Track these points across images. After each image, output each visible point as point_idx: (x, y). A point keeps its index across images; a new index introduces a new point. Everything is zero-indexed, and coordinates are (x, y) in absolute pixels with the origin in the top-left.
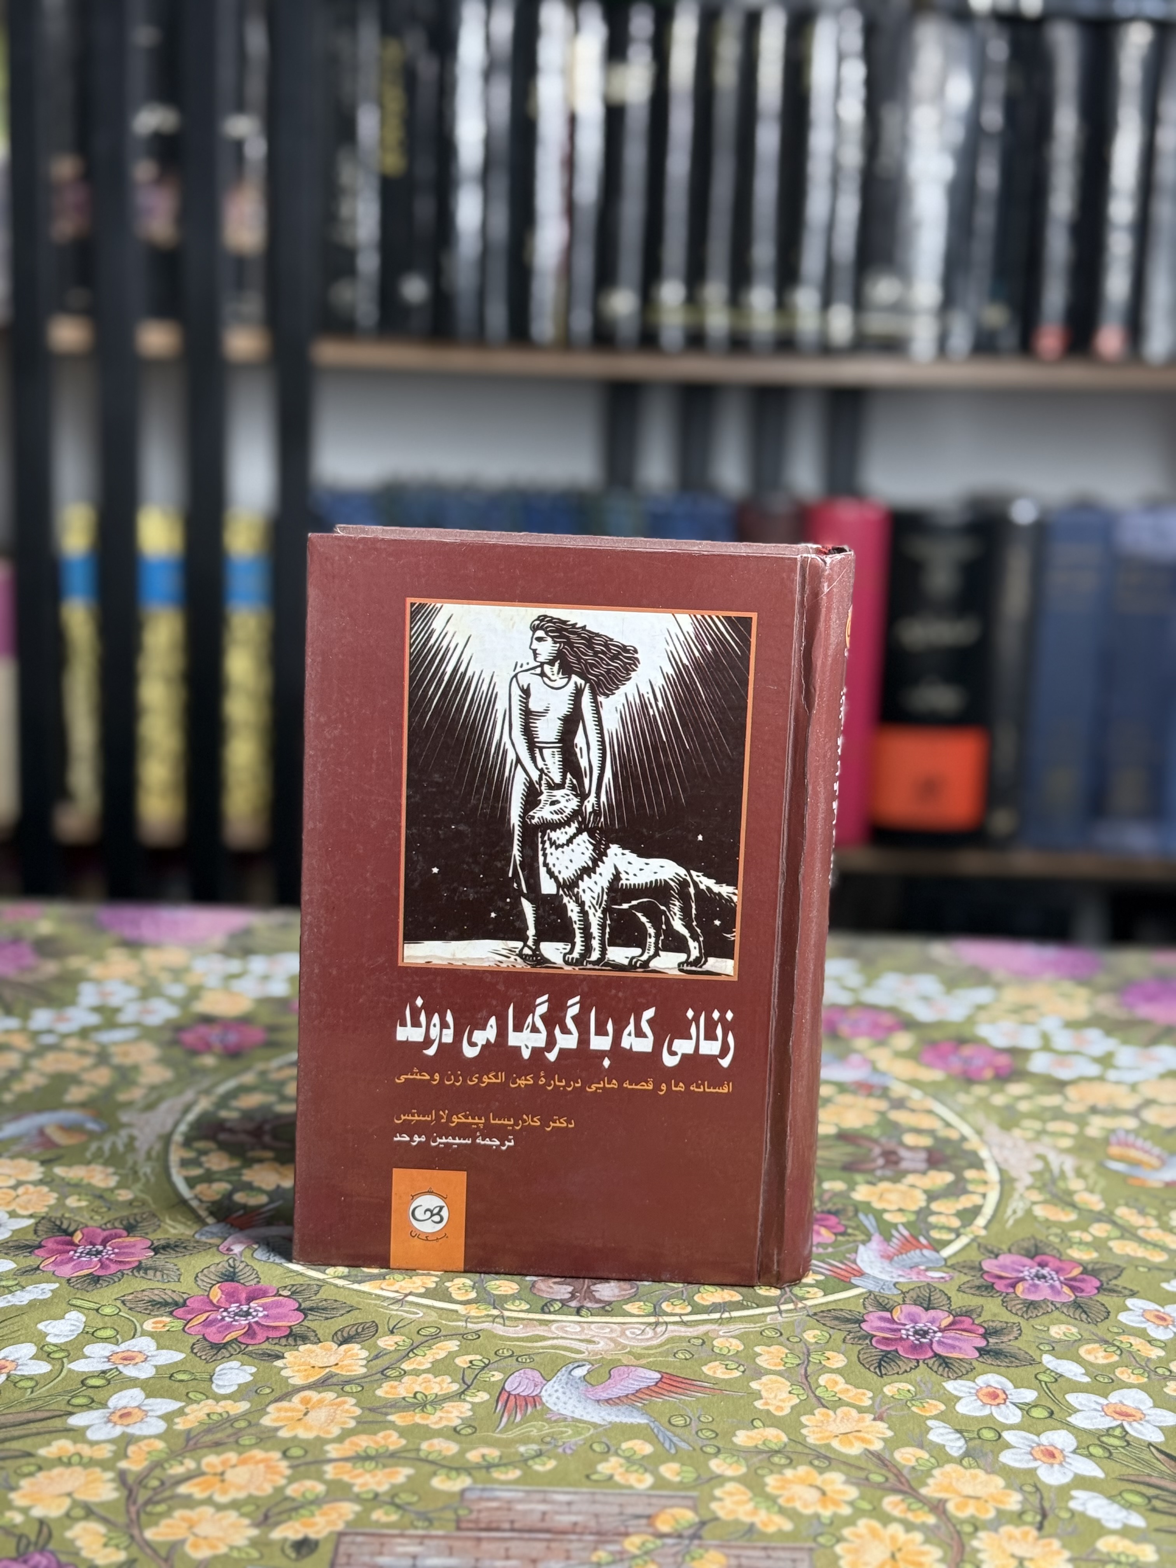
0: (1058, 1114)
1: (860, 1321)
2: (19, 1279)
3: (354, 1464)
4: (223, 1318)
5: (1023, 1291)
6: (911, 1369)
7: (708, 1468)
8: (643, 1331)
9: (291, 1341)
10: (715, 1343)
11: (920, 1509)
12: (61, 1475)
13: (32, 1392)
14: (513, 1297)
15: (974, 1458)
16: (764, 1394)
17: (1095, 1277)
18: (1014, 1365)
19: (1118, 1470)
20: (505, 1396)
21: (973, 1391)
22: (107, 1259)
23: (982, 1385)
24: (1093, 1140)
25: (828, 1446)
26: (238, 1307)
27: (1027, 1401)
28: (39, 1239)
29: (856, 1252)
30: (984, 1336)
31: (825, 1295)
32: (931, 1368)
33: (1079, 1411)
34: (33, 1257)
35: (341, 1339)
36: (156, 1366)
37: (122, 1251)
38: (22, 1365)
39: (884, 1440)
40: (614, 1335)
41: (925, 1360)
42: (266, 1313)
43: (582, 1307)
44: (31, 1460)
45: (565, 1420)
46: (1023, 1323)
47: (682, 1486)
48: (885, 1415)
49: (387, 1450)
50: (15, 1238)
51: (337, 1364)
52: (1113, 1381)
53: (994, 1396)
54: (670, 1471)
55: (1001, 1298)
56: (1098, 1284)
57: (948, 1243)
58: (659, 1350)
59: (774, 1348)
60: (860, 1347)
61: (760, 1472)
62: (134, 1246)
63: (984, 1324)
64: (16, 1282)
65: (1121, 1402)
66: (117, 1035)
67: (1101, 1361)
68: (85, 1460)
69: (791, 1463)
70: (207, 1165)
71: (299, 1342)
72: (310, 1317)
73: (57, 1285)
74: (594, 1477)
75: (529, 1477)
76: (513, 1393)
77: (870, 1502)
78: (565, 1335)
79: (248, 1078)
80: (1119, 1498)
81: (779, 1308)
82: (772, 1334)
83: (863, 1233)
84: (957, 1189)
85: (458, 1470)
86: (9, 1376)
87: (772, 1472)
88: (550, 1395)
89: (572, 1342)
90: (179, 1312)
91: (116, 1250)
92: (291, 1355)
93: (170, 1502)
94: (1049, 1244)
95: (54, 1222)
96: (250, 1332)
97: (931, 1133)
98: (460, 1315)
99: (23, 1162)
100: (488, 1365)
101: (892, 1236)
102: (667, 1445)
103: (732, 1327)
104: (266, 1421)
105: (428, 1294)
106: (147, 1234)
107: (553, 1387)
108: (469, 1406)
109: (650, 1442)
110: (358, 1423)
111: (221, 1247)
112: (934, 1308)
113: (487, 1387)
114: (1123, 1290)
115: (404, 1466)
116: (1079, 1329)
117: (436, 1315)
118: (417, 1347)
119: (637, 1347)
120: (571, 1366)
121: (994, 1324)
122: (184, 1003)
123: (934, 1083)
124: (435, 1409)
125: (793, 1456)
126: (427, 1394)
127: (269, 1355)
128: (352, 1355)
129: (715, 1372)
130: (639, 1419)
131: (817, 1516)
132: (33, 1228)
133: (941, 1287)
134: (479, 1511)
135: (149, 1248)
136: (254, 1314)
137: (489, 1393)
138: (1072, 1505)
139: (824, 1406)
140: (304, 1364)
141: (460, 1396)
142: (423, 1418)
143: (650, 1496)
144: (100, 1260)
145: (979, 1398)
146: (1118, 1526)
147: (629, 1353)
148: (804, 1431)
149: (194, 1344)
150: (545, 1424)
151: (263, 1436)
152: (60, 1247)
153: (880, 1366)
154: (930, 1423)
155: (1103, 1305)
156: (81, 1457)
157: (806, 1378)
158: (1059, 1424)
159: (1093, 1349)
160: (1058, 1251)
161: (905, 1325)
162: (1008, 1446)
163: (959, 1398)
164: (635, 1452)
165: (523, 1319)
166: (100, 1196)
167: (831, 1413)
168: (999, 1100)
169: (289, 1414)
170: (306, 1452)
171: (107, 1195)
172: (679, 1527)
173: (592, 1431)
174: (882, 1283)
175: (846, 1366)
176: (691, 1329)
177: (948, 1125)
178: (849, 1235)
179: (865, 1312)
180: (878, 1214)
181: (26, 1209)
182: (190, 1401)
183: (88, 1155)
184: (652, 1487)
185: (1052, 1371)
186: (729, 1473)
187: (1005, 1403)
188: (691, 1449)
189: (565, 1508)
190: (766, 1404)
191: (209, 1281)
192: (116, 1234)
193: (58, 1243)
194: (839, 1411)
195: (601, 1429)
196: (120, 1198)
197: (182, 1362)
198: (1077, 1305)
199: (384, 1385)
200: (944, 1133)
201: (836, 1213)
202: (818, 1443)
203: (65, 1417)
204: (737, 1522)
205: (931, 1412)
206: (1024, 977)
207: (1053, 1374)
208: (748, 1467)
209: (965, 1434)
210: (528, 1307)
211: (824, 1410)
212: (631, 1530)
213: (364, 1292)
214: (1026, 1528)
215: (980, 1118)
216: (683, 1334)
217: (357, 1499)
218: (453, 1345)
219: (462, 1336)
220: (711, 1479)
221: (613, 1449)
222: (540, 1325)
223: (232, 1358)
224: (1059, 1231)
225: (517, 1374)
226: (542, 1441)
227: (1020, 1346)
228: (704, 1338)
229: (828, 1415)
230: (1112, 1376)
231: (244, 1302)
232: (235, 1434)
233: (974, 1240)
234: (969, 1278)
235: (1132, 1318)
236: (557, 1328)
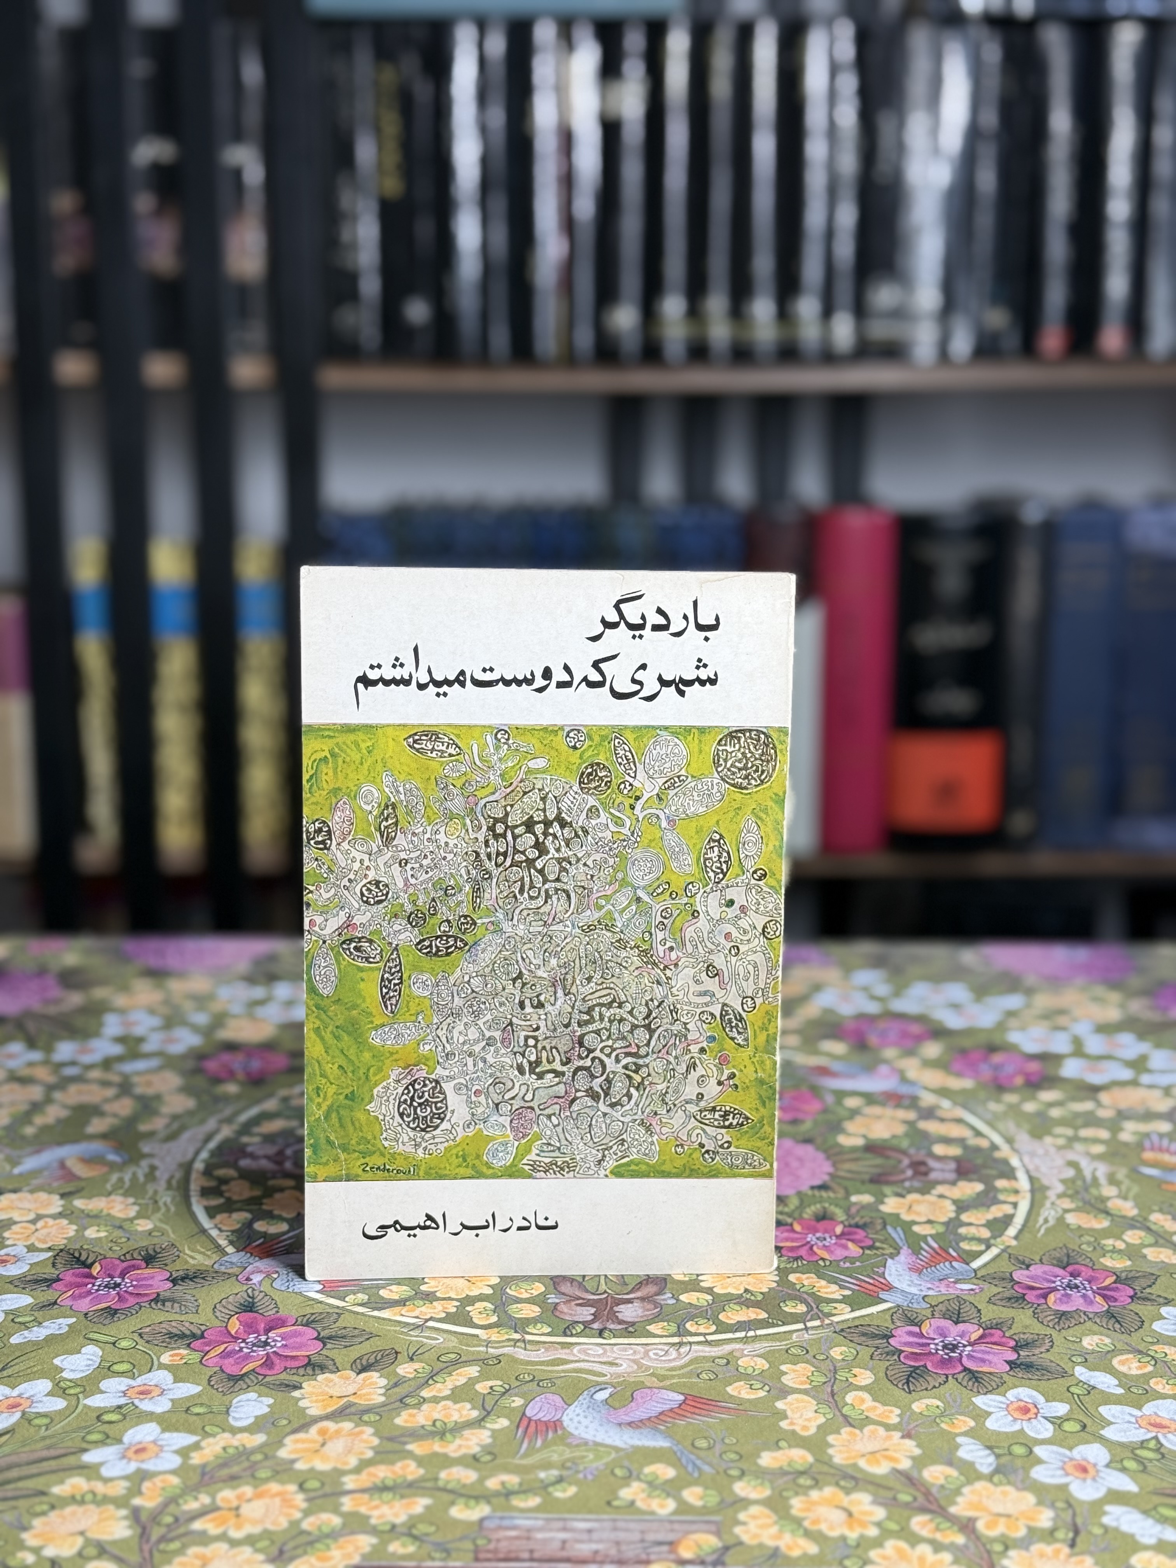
0: (1091, 1120)
1: (887, 1337)
2: (36, 1314)
3: (372, 1495)
4: (241, 1349)
5: (1055, 1302)
6: (940, 1384)
7: (732, 1492)
8: (667, 1352)
9: (309, 1370)
10: (740, 1362)
11: (949, 1528)
12: (74, 1514)
13: (47, 1429)
14: (534, 1321)
15: (1005, 1475)
16: (789, 1413)
17: (1129, 1285)
18: (1046, 1377)
19: (1152, 1482)
20: (525, 1422)
21: (1005, 1406)
22: (126, 1291)
23: (1012, 1399)
24: (1126, 1144)
25: (855, 1466)
26: (256, 1338)
27: (1059, 1414)
28: (57, 1272)
29: (885, 1267)
30: (1015, 1349)
31: (852, 1311)
32: (960, 1383)
33: (1112, 1423)
34: (51, 1291)
35: (359, 1367)
36: (172, 1400)
37: (141, 1283)
38: (37, 1402)
39: (913, 1458)
40: (637, 1357)
41: (954, 1374)
42: (284, 1342)
43: (605, 1328)
44: (44, 1499)
45: (586, 1443)
46: (1055, 1334)
47: (704, 1510)
48: (913, 1432)
49: (405, 1480)
50: (33, 1272)
51: (355, 1394)
52: (1147, 1392)
53: (1025, 1410)
54: (693, 1495)
55: (1032, 1309)
56: (1132, 1293)
57: (980, 1254)
58: (682, 1371)
59: (800, 1367)
60: (888, 1363)
61: (785, 1494)
62: (152, 1278)
63: (1014, 1337)
64: (33, 1318)
65: (1156, 1413)
66: (140, 1065)
67: (1134, 1372)
68: (99, 1497)
69: (817, 1484)
70: (227, 1195)
71: (317, 1372)
72: (329, 1346)
73: (74, 1320)
74: (616, 1503)
75: (549, 1505)
76: (534, 1418)
77: (898, 1523)
78: (587, 1358)
79: (271, 1105)
80: (1153, 1513)
81: (805, 1325)
82: (798, 1351)
83: (891, 1246)
84: (988, 1199)
85: (477, 1498)
86: (24, 1413)
87: (797, 1494)
88: (571, 1420)
89: (594, 1365)
90: (197, 1344)
91: (135, 1283)
92: (309, 1385)
93: (184, 1540)
94: (1081, 1254)
95: (73, 1255)
96: (268, 1363)
97: (961, 1141)
98: (481, 1340)
99: (43, 1196)
100: (509, 1390)
101: (922, 1248)
102: (690, 1468)
103: (757, 1346)
104: (283, 1453)
105: (449, 1318)
106: (166, 1265)
107: (574, 1411)
108: (487, 1433)
109: (673, 1465)
110: (377, 1453)
111: (239, 1277)
112: (964, 1322)
113: (508, 1413)
114: (1157, 1299)
115: (423, 1496)
116: (1113, 1339)
117: (456, 1340)
118: (437, 1374)
119: (661, 1368)
120: (593, 1390)
121: (1025, 1337)
122: (208, 1031)
123: (963, 1092)
124: (454, 1437)
125: (819, 1477)
126: (446, 1421)
127: (287, 1386)
128: (371, 1384)
129: (739, 1393)
130: (662, 1443)
131: (844, 1538)
132: (51, 1261)
133: (971, 1299)
134: (498, 1540)
135: (167, 1279)
136: (273, 1344)
137: (510, 1419)
138: (1106, 1520)
139: (851, 1425)
140: (323, 1394)
141: (478, 1423)
142: (442, 1446)
143: (671, 1522)
144: (118, 1294)
145: (1009, 1413)
146: (1152, 1541)
147: (652, 1375)
148: (830, 1451)
149: (211, 1377)
150: (566, 1448)
151: (279, 1468)
152: (79, 1280)
153: (908, 1383)
154: (959, 1440)
155: (1137, 1314)
156: (94, 1494)
157: (833, 1394)
158: (1091, 1437)
159: (1127, 1359)
160: (1091, 1260)
161: (934, 1339)
162: (1039, 1461)
163: (989, 1414)
164: (657, 1477)
165: (545, 1343)
166: (119, 1225)
167: (857, 1431)
168: (1030, 1107)
169: (306, 1445)
170: (323, 1484)
171: (126, 1225)
172: (702, 1553)
173: (613, 1455)
174: (910, 1297)
175: (873, 1383)
176: (716, 1349)
177: (978, 1134)
178: (877, 1249)
179: (892, 1327)
180: (907, 1226)
181: (44, 1242)
182: (206, 1435)
183: (109, 1187)
184: (675, 1512)
185: (1085, 1383)
186: (754, 1495)
187: (1035, 1418)
188: (714, 1472)
189: (585, 1536)
190: (792, 1424)
191: (227, 1312)
192: (133, 1266)
193: (77, 1276)
194: (868, 1429)
195: (622, 1453)
196: (140, 1229)
197: (199, 1395)
198: (1110, 1315)
199: (403, 1413)
200: (973, 1141)
201: (863, 1227)
202: (844, 1462)
203: (79, 1454)
204: (761, 1546)
205: (960, 1428)
206: (1055, 982)
207: (1086, 1386)
208: (773, 1489)
209: (996, 1450)
210: (549, 1330)
211: (848, 1429)
212: (653, 1557)
213: (384, 1319)
214: (1058, 1546)
215: (1010, 1126)
216: (707, 1354)
217: (374, 1531)
218: (473, 1371)
219: (483, 1361)
220: (734, 1503)
221: (635, 1473)
222: (562, 1348)
223: (250, 1389)
224: (1092, 1239)
225: (538, 1399)
226: (563, 1467)
227: (1052, 1359)
228: (729, 1358)
229: (855, 1434)
230: (1146, 1387)
231: (262, 1332)
232: (251, 1467)
233: (1003, 1251)
234: (1001, 1290)
235: (1166, 1327)
236: (579, 1352)
